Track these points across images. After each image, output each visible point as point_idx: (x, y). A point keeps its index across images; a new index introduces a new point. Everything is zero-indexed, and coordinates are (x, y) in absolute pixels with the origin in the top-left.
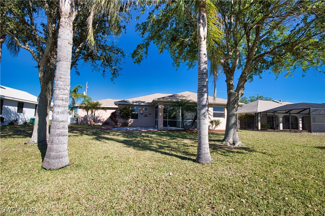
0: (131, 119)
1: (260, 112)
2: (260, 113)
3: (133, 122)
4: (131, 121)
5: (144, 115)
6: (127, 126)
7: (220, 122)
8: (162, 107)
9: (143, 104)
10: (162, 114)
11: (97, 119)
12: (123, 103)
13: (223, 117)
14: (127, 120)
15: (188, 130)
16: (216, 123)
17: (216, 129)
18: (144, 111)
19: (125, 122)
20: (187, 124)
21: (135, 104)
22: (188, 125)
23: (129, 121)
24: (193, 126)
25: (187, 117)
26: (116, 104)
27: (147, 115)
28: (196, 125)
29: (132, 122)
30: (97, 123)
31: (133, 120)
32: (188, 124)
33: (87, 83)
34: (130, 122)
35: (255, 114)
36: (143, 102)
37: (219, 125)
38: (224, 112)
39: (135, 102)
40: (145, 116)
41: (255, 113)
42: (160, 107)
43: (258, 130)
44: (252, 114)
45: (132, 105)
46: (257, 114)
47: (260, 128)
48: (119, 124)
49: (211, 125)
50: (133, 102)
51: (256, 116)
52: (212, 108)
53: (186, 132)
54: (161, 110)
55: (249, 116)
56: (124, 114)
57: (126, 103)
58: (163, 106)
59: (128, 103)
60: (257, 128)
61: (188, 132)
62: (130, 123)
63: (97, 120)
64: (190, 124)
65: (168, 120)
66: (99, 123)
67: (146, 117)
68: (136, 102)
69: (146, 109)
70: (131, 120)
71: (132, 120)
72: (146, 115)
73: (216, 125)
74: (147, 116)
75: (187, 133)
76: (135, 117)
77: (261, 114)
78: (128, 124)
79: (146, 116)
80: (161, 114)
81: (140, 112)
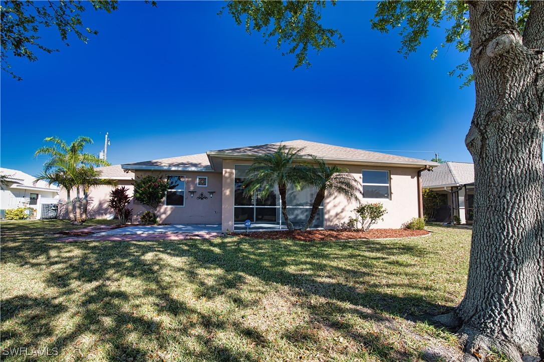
0: (168, 204)
1: (465, 185)
2: (464, 188)
3: (172, 212)
4: (165, 210)
5: (198, 194)
6: (154, 222)
7: (382, 210)
8: (231, 173)
9: (193, 169)
10: (230, 192)
11: (102, 207)
12: (144, 167)
13: (387, 197)
14: (156, 207)
15: (299, 234)
16: (371, 213)
17: (373, 227)
18: (198, 185)
19: (148, 214)
20: (297, 215)
21: (173, 169)
22: (301, 219)
23: (162, 210)
24: (314, 221)
25: (297, 197)
26: (126, 170)
27: (206, 194)
28: (321, 218)
29: (169, 213)
30: (102, 214)
31: (172, 208)
32: (299, 218)
33: (106, 136)
34: (165, 213)
35: (452, 190)
36: (195, 165)
37: (381, 218)
38: (388, 185)
39: (175, 166)
40: (199, 198)
41: (452, 187)
42: (226, 172)
43: (458, 224)
44: (445, 189)
45: (169, 173)
46: (456, 189)
47: (463, 220)
48: (136, 220)
49: (360, 218)
50: (170, 165)
51: (454, 194)
52: (361, 175)
53: (294, 238)
54: (229, 181)
55: (437, 194)
56: (143, 193)
57: (152, 168)
58: (234, 171)
59: (156, 168)
60: (458, 220)
61: (300, 240)
62: (164, 216)
63: (103, 210)
64: (307, 216)
65: (255, 207)
66: (106, 214)
67: (202, 199)
68: (178, 165)
69: (202, 182)
70: (166, 208)
71: (169, 207)
72: (202, 195)
73: (372, 218)
74: (206, 198)
75: (296, 245)
76: (176, 200)
77: (466, 189)
78: (155, 217)
79: (202, 197)
80: (228, 192)
81: (189, 187)
